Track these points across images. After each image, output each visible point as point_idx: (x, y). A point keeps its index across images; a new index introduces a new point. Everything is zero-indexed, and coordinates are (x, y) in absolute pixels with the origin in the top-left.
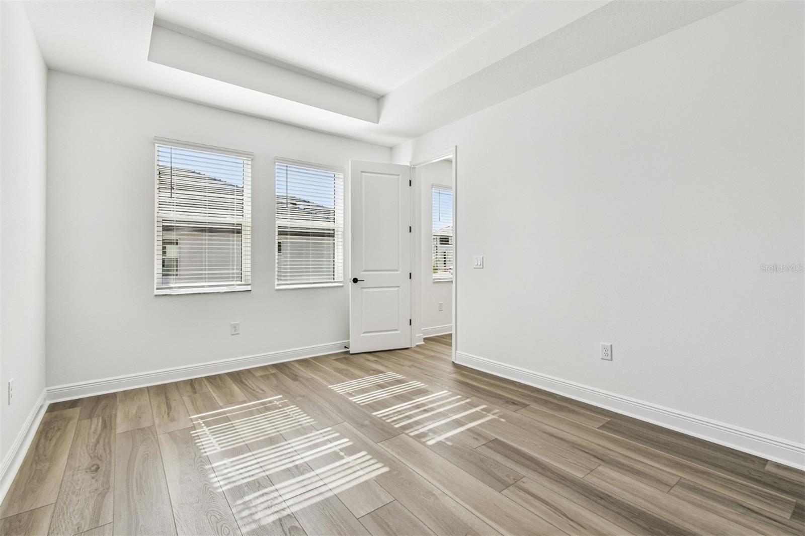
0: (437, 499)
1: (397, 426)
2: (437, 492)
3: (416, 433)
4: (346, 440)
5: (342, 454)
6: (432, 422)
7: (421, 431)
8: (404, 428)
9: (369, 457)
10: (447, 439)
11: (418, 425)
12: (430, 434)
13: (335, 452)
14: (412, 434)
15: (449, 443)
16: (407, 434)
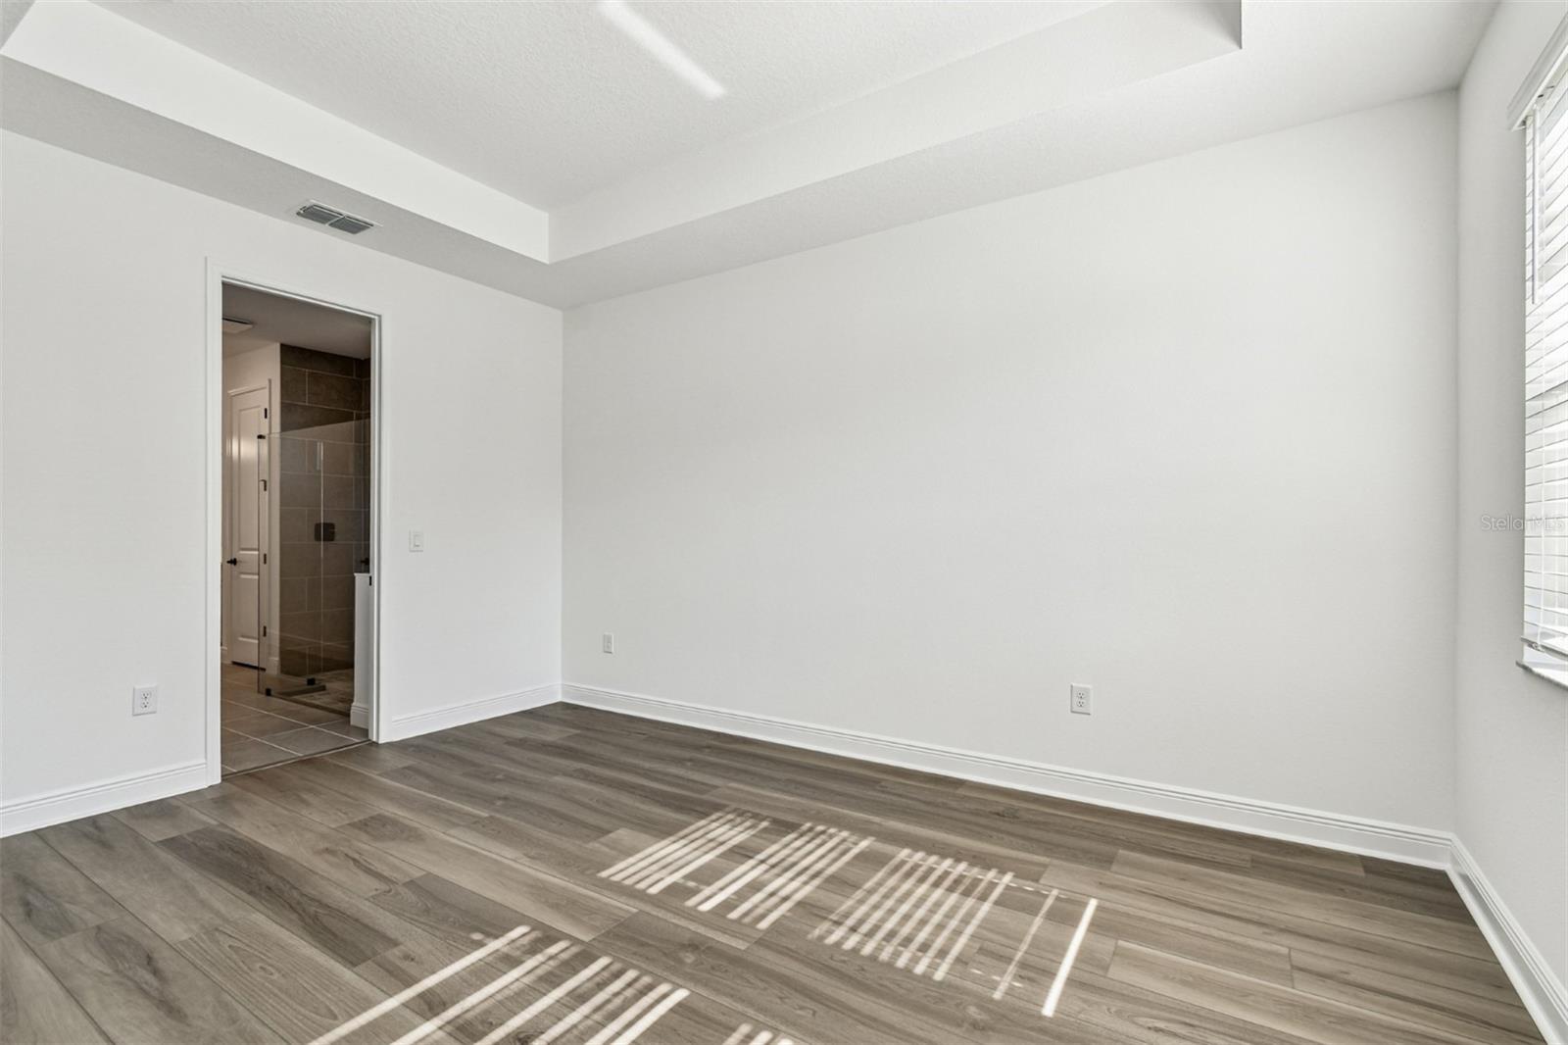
0: (525, 855)
1: (603, 961)
2: (526, 860)
3: (553, 950)
4: (706, 907)
5: (691, 884)
6: (507, 992)
7: (539, 958)
8: (585, 957)
9: (641, 886)
10: (480, 945)
11: (550, 973)
12: (517, 953)
13: (709, 884)
14: (562, 945)
15: (477, 936)
16: (575, 941)
